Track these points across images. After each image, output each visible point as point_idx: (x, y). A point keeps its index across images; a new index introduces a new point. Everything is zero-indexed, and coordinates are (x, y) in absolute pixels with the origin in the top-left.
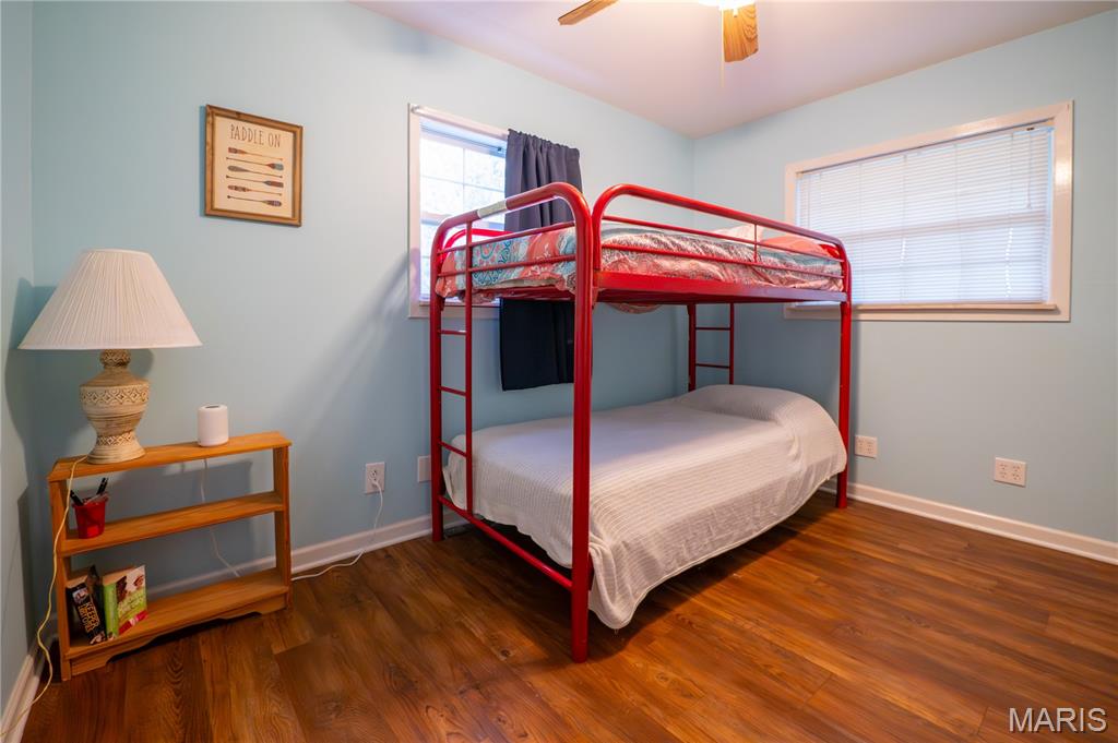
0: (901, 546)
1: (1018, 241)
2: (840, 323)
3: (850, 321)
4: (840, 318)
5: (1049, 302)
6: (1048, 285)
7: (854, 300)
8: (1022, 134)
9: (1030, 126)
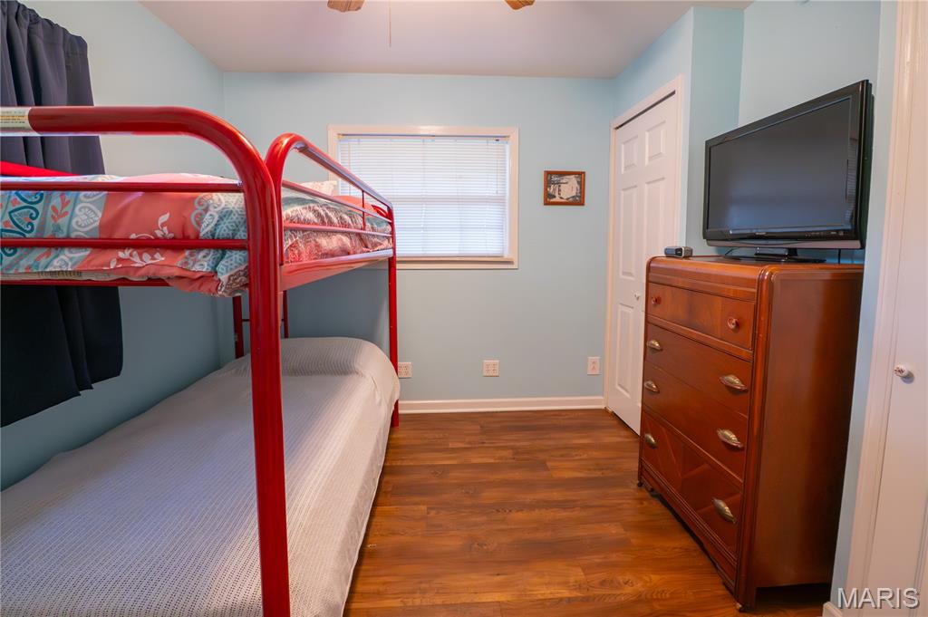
0: (451, 446)
1: (491, 214)
2: (387, 272)
3: (395, 269)
4: (387, 268)
5: (507, 256)
6: (507, 244)
7: (399, 252)
8: (492, 142)
9: (497, 139)
